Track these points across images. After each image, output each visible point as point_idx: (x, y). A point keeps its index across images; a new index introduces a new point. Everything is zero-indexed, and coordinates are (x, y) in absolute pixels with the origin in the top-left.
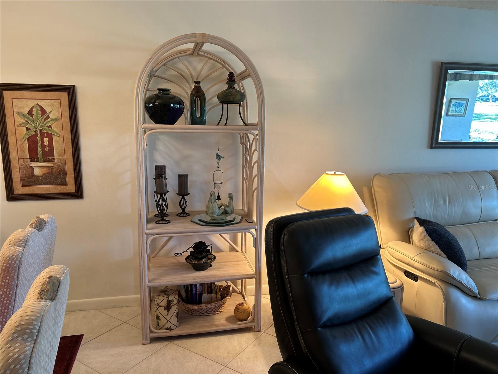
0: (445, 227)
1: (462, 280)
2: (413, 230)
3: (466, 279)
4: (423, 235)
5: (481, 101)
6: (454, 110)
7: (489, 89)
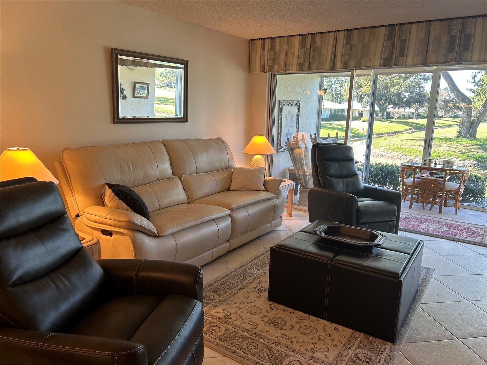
0: (131, 189)
1: (144, 224)
2: (105, 195)
3: (147, 223)
4: (112, 196)
5: (167, 87)
6: (139, 92)
7: (171, 77)
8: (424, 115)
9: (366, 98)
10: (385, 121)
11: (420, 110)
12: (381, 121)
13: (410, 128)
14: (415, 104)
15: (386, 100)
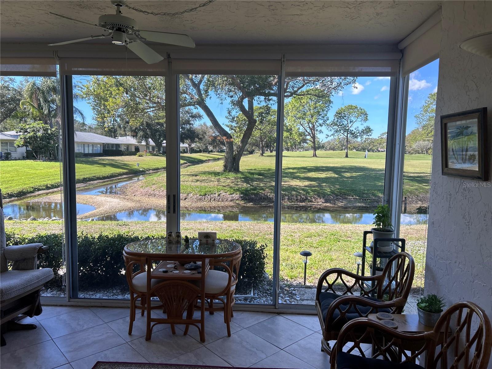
8: (197, 150)
9: (140, 133)
10: (161, 156)
11: (193, 145)
12: (158, 155)
13: (185, 162)
14: (187, 139)
15: (160, 136)
